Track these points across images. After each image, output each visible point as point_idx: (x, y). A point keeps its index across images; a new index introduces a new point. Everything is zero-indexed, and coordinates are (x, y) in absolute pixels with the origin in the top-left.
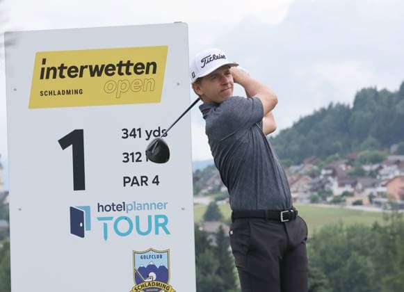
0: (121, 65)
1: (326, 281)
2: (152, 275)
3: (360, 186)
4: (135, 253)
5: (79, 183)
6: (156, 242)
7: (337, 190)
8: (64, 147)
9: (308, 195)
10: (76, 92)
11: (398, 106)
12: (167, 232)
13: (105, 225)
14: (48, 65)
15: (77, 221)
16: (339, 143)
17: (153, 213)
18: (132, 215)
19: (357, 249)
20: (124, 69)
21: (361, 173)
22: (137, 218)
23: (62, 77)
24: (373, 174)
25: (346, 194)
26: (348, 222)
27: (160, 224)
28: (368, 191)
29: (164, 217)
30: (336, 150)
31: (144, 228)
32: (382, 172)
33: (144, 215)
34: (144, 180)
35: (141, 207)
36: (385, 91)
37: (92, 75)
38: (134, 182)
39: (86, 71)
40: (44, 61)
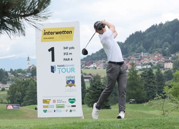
0: (63, 32)
9: (103, 67)
10: (52, 38)
23: (49, 34)
37: (56, 34)
40: (45, 31)
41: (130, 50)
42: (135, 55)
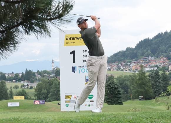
3: (127, 67)
7: (122, 68)
9: (116, 69)
10: (74, 43)
11: (135, 51)
18: (85, 68)
21: (127, 65)
23: (71, 40)
24: (129, 65)
25: (124, 69)
32: (131, 64)
36: (132, 48)
37: (77, 39)
39: (76, 38)
40: (67, 36)
41: (139, 55)
42: (143, 59)
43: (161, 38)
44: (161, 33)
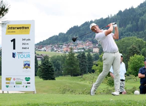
0: (22, 27)
1: (53, 65)
2: (27, 65)
3: (59, 49)
4: (24, 61)
5: (14, 48)
6: (28, 59)
7: (55, 50)
8: (12, 42)
9: (51, 50)
10: (14, 32)
11: (66, 36)
12: (30, 57)
13: (19, 56)
14: (9, 27)
15: (14, 55)
16: (56, 42)
17: (27, 54)
18: (24, 54)
19: (58, 59)
20: (23, 28)
21: (59, 47)
22: (25, 55)
23: (12, 29)
24: (61, 47)
25: (57, 50)
26: (57, 55)
27: (29, 56)
28: (60, 50)
29: (29, 55)
30: (56, 43)
31: (26, 57)
32: (63, 47)
33: (26, 54)
34: (26, 48)
35: (25, 53)
36: (64, 33)
37: (17, 29)
38: (24, 48)
39: (16, 28)
40: (9, 26)
41: (70, 39)
42: (73, 42)
43: (87, 26)
44: (87, 22)
